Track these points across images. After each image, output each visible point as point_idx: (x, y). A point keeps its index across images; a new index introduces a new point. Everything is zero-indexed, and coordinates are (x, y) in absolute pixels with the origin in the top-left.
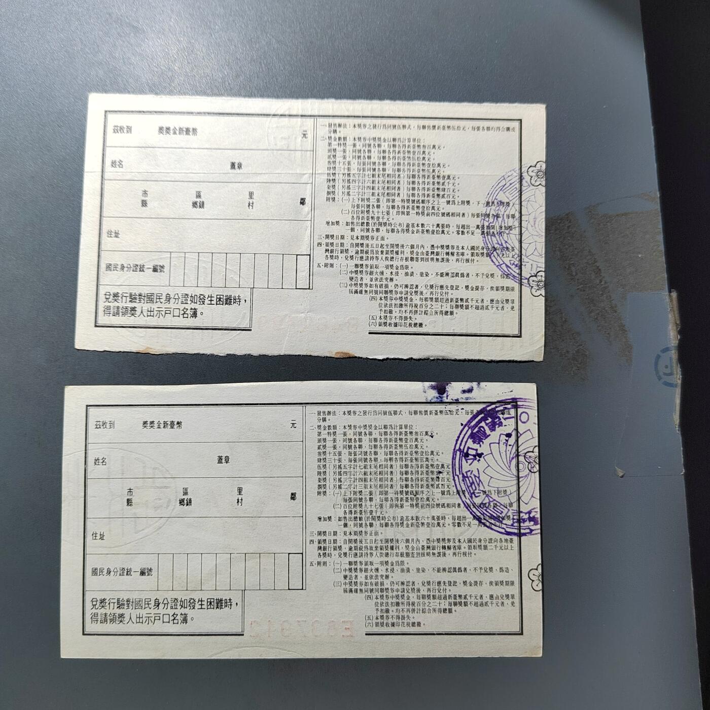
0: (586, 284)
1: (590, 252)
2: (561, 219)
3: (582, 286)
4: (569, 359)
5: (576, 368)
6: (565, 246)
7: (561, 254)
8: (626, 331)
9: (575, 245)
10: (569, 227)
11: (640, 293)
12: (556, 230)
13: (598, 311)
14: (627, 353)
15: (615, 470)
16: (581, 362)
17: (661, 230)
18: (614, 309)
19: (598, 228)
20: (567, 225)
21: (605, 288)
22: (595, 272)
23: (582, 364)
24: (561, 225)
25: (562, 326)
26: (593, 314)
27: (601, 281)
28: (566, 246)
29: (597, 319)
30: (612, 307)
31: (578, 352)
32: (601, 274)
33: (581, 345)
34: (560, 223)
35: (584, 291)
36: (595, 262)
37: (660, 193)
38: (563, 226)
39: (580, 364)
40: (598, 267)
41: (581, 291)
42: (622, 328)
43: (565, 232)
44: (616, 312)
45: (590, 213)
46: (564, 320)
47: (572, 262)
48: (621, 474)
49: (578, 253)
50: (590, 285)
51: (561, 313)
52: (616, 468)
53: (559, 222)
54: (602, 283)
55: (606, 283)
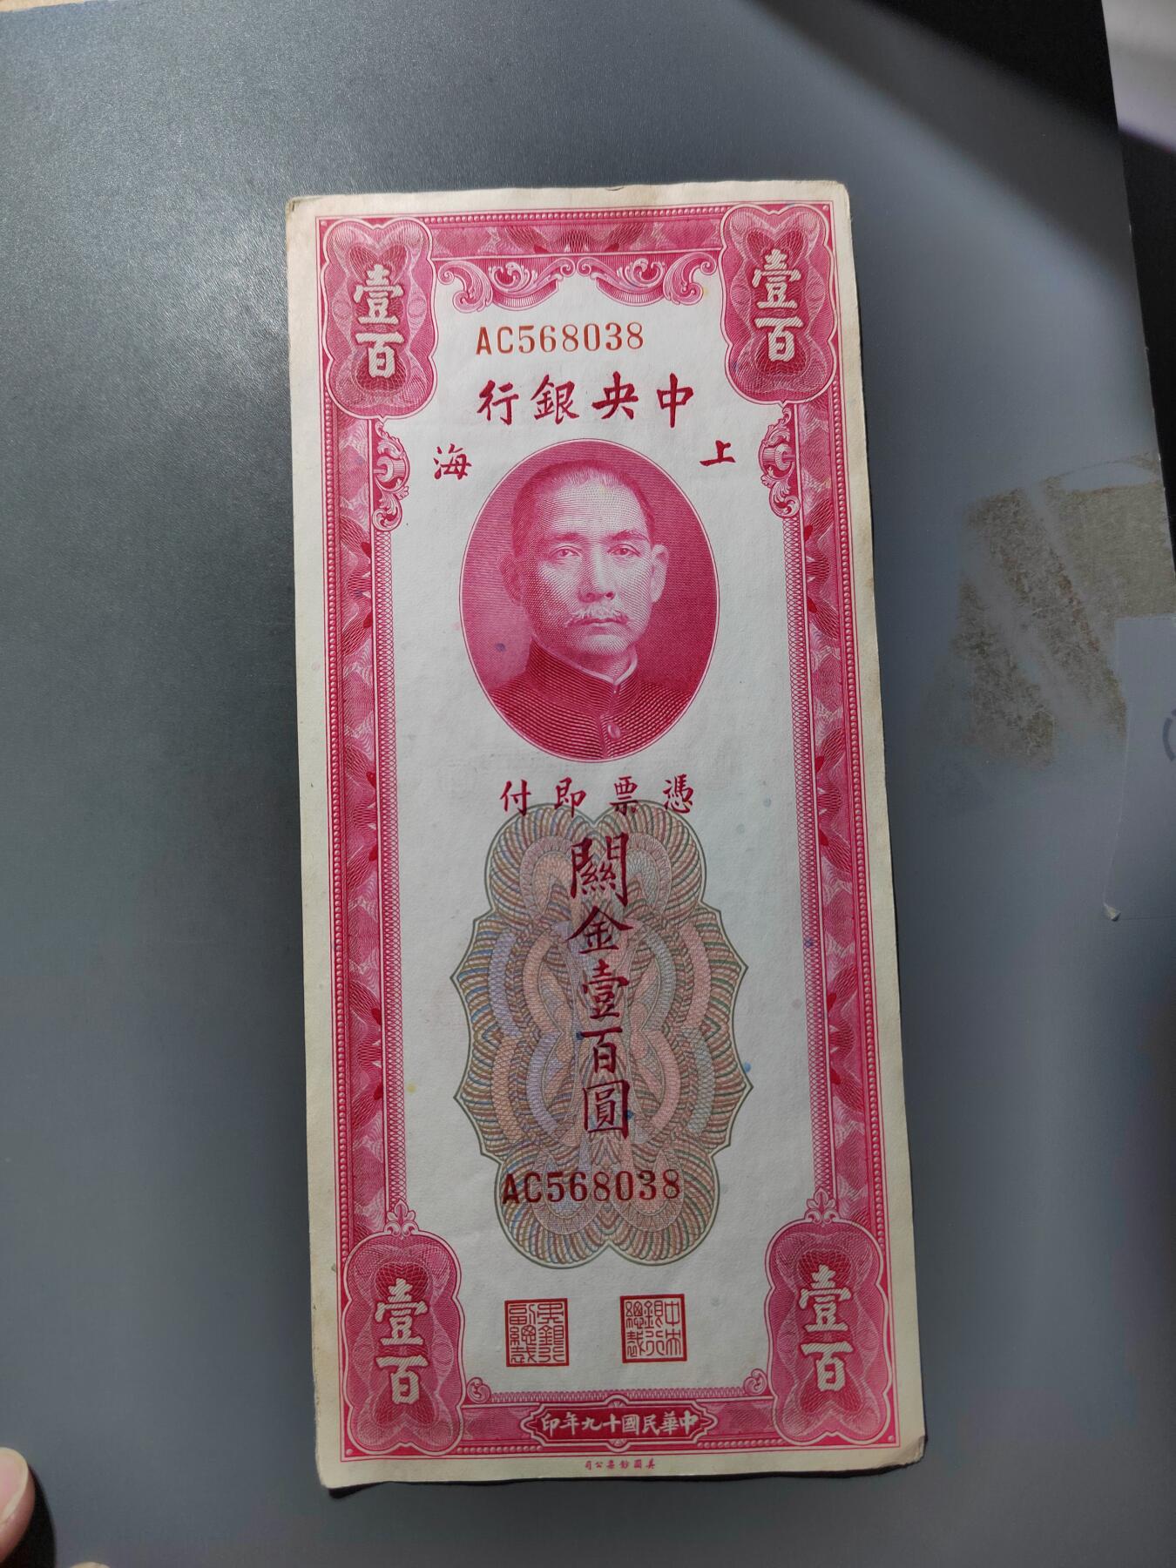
0: (1047, 606)
1: (1052, 553)
2: (1004, 501)
3: (1041, 609)
4: (1023, 729)
5: (1035, 743)
6: (1011, 544)
7: (1005, 557)
8: (1115, 681)
9: (1027, 543)
10: (1015, 514)
11: (1134, 619)
12: (994, 519)
13: (1068, 651)
14: (1117, 717)
15: (1104, 909)
16: (1043, 735)
17: (1167, 514)
18: (1094, 646)
19: (1064, 513)
20: (1012, 511)
21: (1079, 612)
22: (1061, 586)
23: (1045, 737)
24: (1003, 510)
25: (1009, 675)
26: (1059, 655)
27: (1071, 600)
28: (1014, 545)
29: (1066, 662)
30: (1091, 644)
31: (1037, 717)
32: (1072, 589)
33: (1042, 706)
34: (1002, 506)
35: (1044, 617)
36: (1061, 568)
37: (1161, 456)
38: (1006, 512)
39: (1041, 737)
40: (1065, 578)
41: (1039, 617)
42: (1109, 678)
43: (1010, 521)
44: (1097, 650)
45: (1050, 490)
46: (1012, 665)
47: (1024, 571)
48: (1113, 915)
49: (1033, 555)
50: (1054, 607)
51: (1008, 655)
52: (1105, 905)
53: (999, 505)
54: (1075, 603)
55: (1079, 603)
